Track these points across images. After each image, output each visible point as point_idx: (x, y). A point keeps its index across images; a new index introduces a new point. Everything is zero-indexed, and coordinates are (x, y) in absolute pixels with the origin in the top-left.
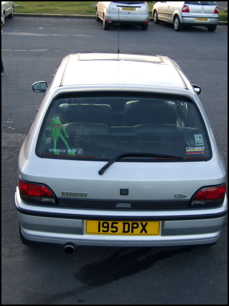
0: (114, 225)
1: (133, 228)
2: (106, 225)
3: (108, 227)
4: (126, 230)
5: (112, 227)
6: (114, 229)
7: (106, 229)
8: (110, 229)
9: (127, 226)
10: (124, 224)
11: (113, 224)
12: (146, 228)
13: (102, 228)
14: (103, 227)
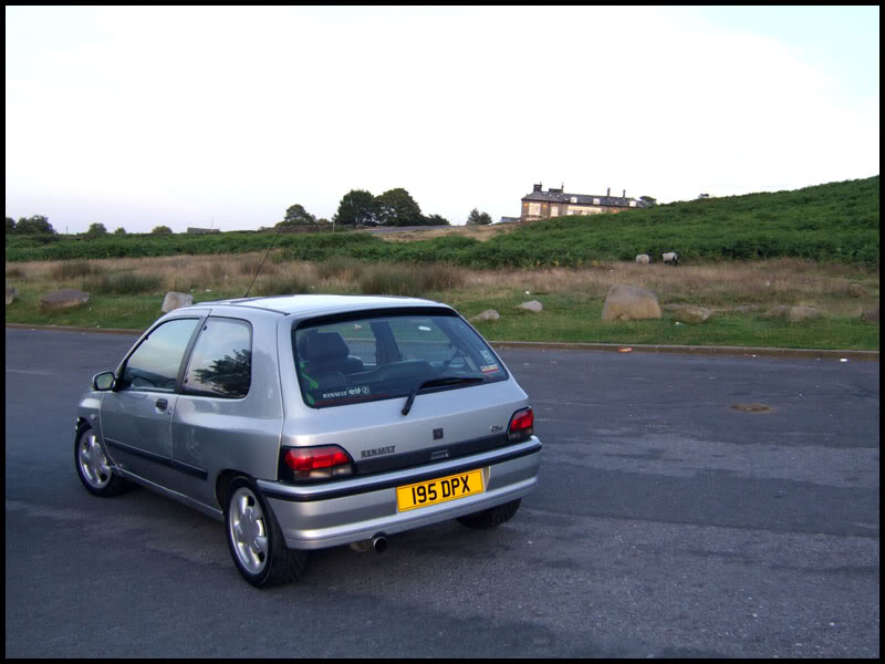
0: (432, 488)
1: (454, 487)
2: (421, 491)
3: (424, 494)
4: (447, 492)
5: (430, 492)
6: (432, 495)
7: (422, 498)
8: (428, 496)
9: (446, 485)
10: (443, 483)
11: (430, 486)
12: (468, 484)
13: (418, 498)
14: (420, 495)
